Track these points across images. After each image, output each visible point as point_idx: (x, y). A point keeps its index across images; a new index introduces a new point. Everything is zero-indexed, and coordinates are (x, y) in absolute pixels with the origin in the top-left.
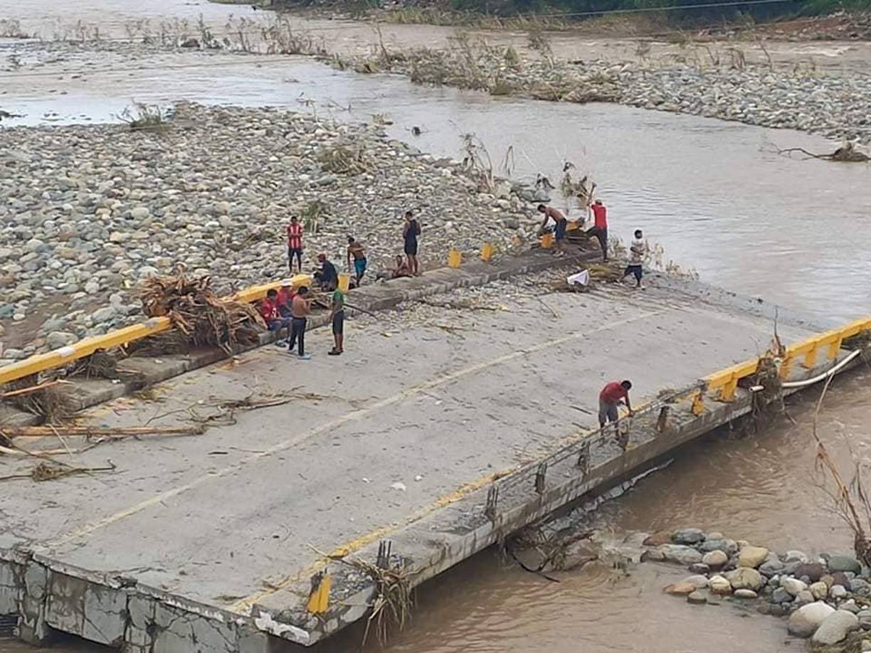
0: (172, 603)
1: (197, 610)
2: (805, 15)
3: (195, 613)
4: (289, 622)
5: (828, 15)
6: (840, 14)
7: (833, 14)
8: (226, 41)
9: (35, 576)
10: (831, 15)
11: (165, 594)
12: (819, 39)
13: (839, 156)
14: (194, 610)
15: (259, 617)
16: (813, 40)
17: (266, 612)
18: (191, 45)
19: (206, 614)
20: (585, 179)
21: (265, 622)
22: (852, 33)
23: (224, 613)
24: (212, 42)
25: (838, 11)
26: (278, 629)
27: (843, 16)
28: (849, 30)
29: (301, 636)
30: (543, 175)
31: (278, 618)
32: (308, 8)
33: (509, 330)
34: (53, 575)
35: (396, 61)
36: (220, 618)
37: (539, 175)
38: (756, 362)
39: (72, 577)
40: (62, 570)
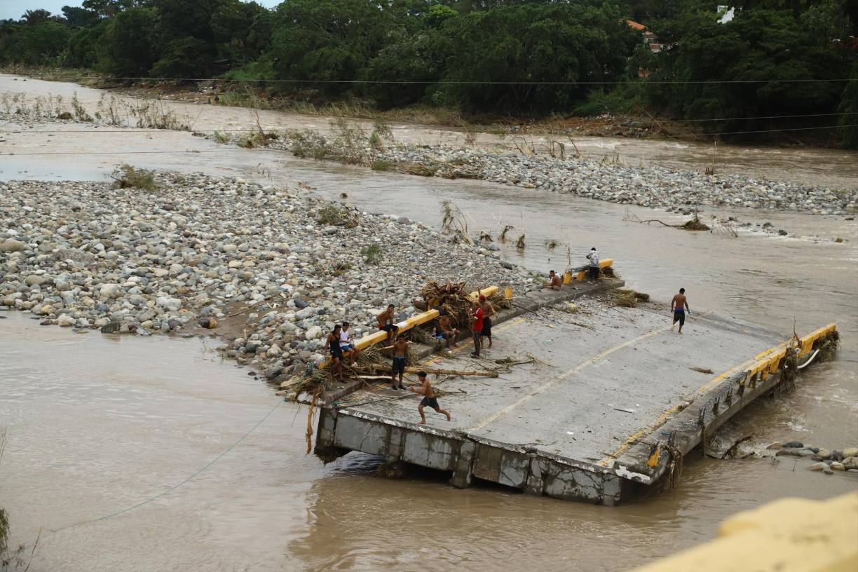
0: (561, 462)
1: (577, 465)
2: (577, 116)
3: (577, 467)
4: (638, 471)
5: (596, 116)
6: (606, 116)
7: (600, 115)
8: (97, 115)
9: (467, 447)
10: (598, 117)
11: (557, 456)
12: (591, 135)
13: (691, 226)
14: (575, 465)
15: (618, 469)
16: (587, 135)
17: (623, 465)
18: (65, 117)
19: (584, 467)
20: (523, 237)
21: (622, 471)
22: (618, 132)
23: (594, 467)
24: (84, 115)
25: (604, 114)
26: (630, 475)
27: (608, 118)
28: (614, 129)
29: (645, 478)
30: (486, 232)
31: (631, 469)
32: (131, 88)
33: (615, 327)
34: (480, 447)
35: (271, 139)
36: (592, 470)
37: (482, 232)
38: (785, 351)
39: (494, 447)
40: (487, 443)
